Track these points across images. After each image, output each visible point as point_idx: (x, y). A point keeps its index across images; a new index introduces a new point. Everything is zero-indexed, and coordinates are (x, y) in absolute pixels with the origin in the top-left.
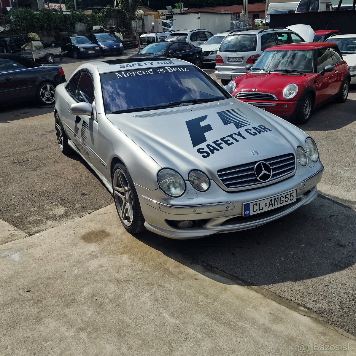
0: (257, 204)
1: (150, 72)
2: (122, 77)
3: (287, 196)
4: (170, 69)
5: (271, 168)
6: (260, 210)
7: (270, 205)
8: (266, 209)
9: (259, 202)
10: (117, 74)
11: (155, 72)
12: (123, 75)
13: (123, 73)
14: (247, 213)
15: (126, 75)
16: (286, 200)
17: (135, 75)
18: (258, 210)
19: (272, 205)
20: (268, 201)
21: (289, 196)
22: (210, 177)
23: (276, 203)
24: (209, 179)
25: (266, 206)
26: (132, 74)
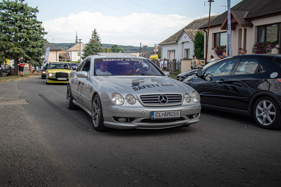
0: (158, 113)
1: (122, 60)
2: (106, 61)
3: (175, 113)
4: (133, 59)
5: (167, 98)
6: (159, 116)
7: (165, 115)
8: (163, 117)
9: (159, 112)
10: (104, 59)
11: (124, 60)
12: (107, 60)
13: (107, 59)
14: (152, 116)
15: (108, 60)
16: (175, 115)
17: (113, 60)
18: (158, 116)
19: (166, 115)
20: (164, 113)
21: (176, 113)
22: (136, 98)
23: (169, 115)
24: (136, 99)
25: (163, 115)
26: (112, 60)
